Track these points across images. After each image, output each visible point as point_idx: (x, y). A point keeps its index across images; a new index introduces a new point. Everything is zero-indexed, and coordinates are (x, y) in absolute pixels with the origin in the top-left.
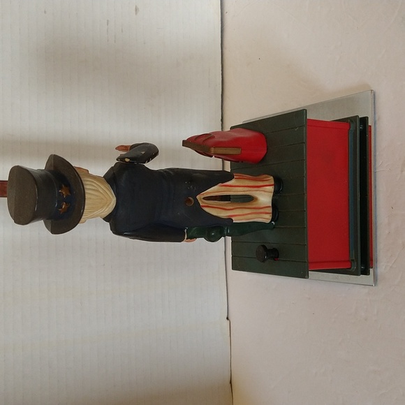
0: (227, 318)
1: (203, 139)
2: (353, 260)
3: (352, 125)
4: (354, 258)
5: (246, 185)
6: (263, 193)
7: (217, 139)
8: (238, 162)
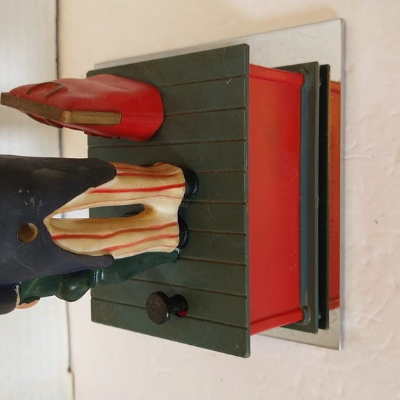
0: (69, 370)
1: (45, 92)
2: (305, 308)
3: (307, 78)
4: (306, 304)
5: (139, 187)
6: (165, 199)
7: (73, 93)
8: (111, 138)
